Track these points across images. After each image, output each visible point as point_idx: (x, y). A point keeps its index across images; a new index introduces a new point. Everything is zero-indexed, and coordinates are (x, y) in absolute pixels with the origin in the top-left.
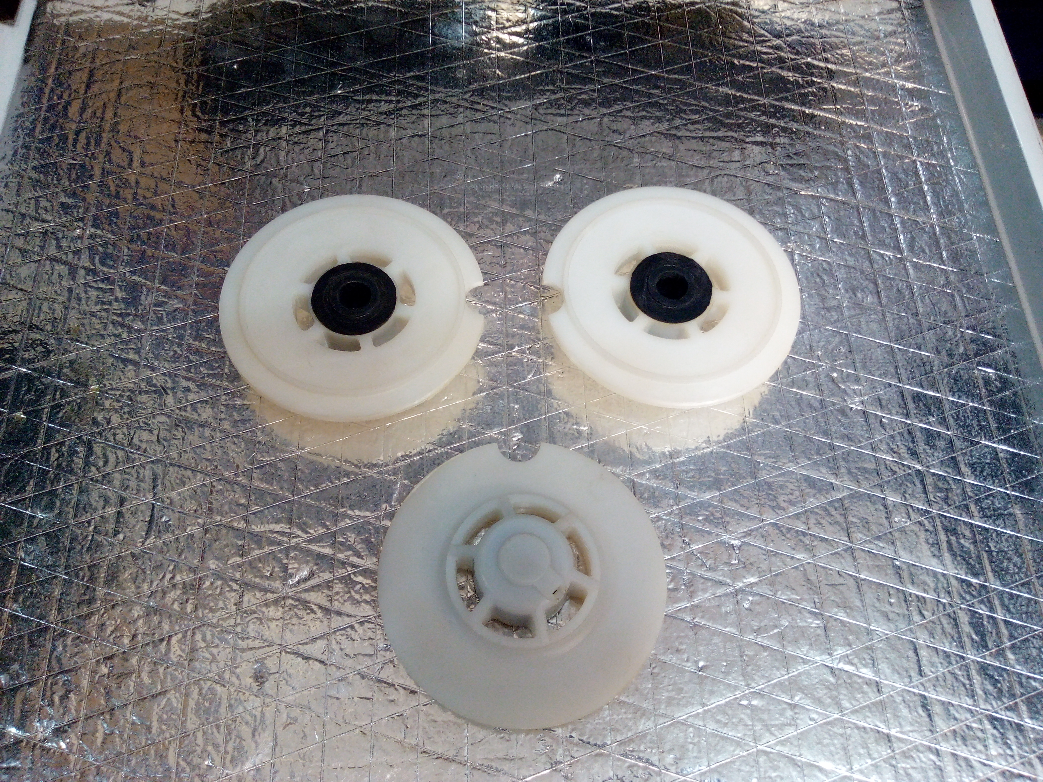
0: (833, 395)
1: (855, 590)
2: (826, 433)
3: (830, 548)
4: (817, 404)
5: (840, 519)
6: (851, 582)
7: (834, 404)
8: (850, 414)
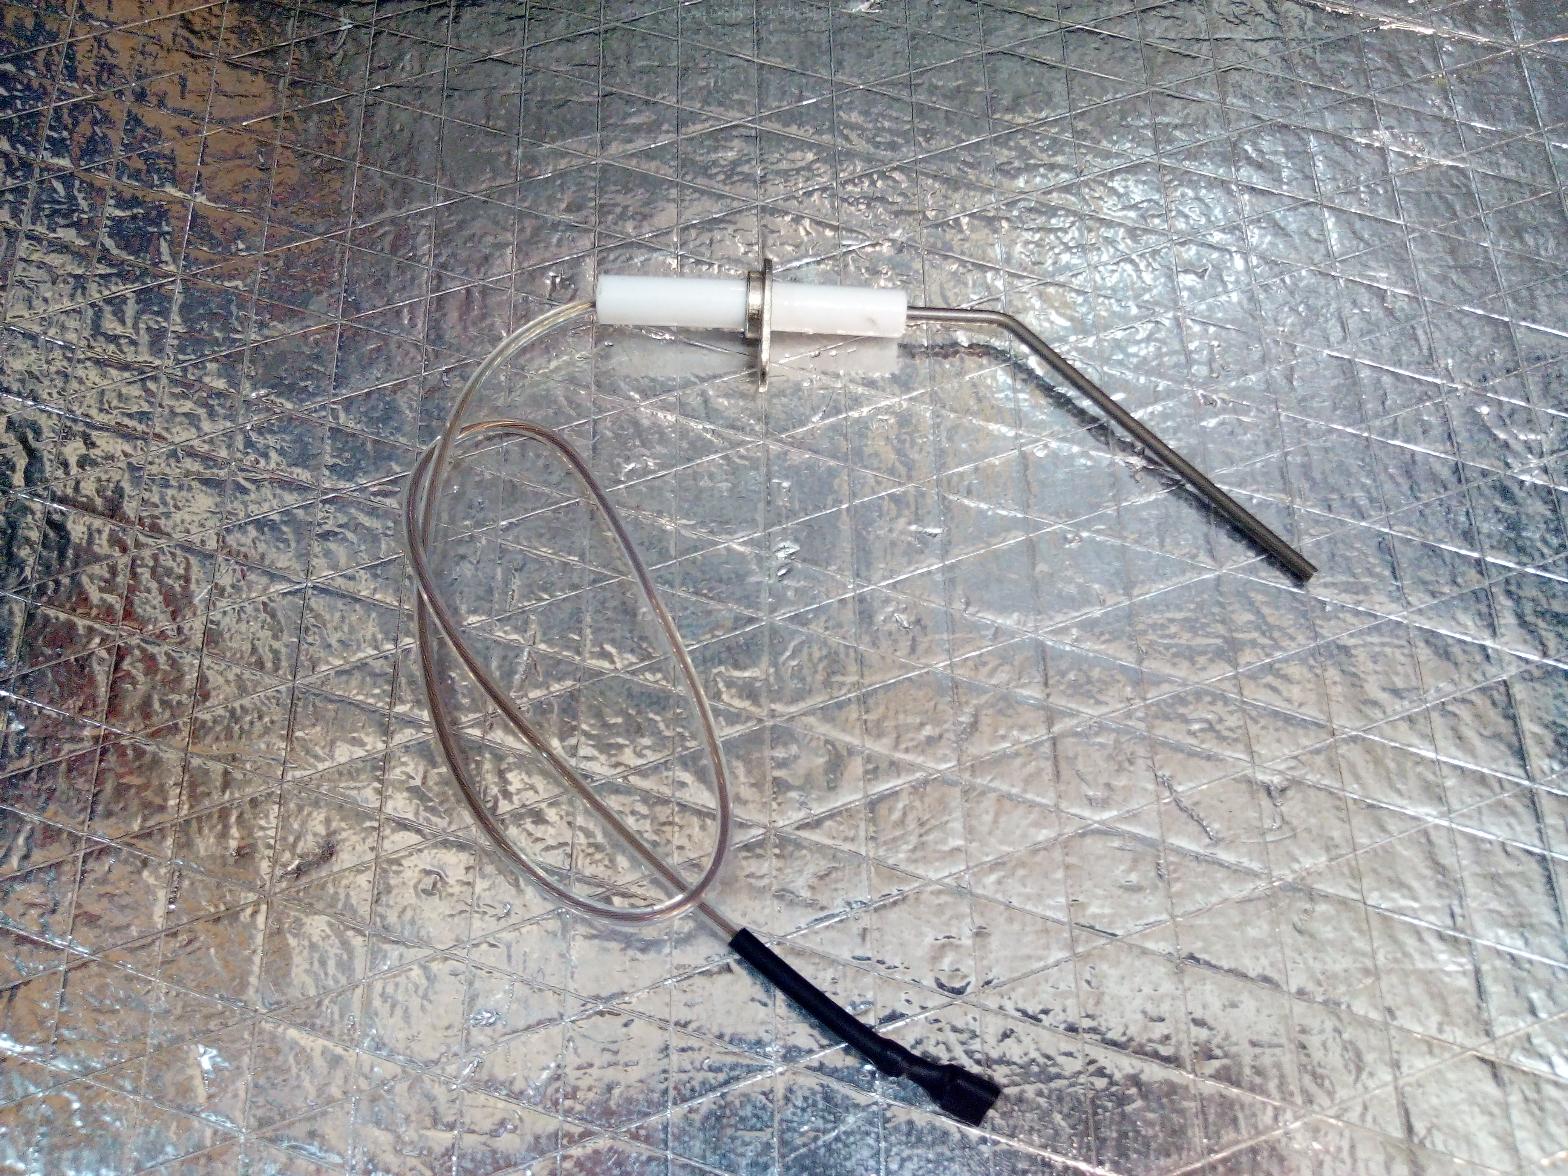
0: (1481, 453)
1: (1540, 886)
2: (1468, 537)
3: (1485, 792)
4: (1445, 473)
5: (1505, 727)
6: (1534, 869)
7: (1484, 474)
8: (1520, 494)
